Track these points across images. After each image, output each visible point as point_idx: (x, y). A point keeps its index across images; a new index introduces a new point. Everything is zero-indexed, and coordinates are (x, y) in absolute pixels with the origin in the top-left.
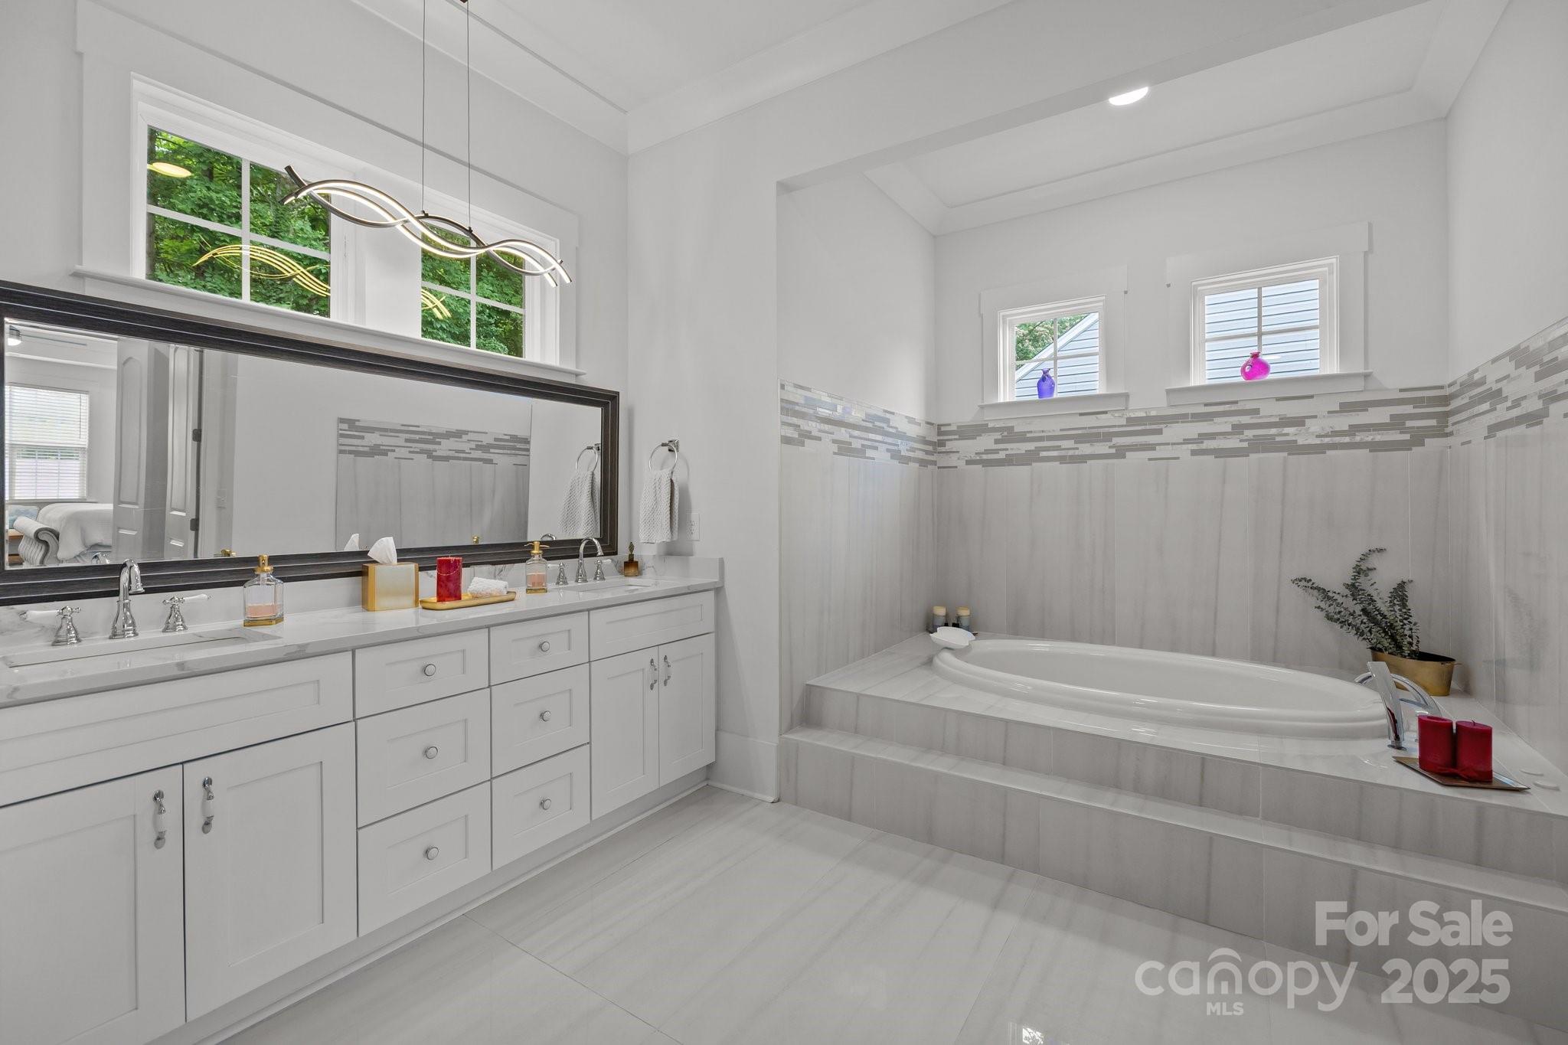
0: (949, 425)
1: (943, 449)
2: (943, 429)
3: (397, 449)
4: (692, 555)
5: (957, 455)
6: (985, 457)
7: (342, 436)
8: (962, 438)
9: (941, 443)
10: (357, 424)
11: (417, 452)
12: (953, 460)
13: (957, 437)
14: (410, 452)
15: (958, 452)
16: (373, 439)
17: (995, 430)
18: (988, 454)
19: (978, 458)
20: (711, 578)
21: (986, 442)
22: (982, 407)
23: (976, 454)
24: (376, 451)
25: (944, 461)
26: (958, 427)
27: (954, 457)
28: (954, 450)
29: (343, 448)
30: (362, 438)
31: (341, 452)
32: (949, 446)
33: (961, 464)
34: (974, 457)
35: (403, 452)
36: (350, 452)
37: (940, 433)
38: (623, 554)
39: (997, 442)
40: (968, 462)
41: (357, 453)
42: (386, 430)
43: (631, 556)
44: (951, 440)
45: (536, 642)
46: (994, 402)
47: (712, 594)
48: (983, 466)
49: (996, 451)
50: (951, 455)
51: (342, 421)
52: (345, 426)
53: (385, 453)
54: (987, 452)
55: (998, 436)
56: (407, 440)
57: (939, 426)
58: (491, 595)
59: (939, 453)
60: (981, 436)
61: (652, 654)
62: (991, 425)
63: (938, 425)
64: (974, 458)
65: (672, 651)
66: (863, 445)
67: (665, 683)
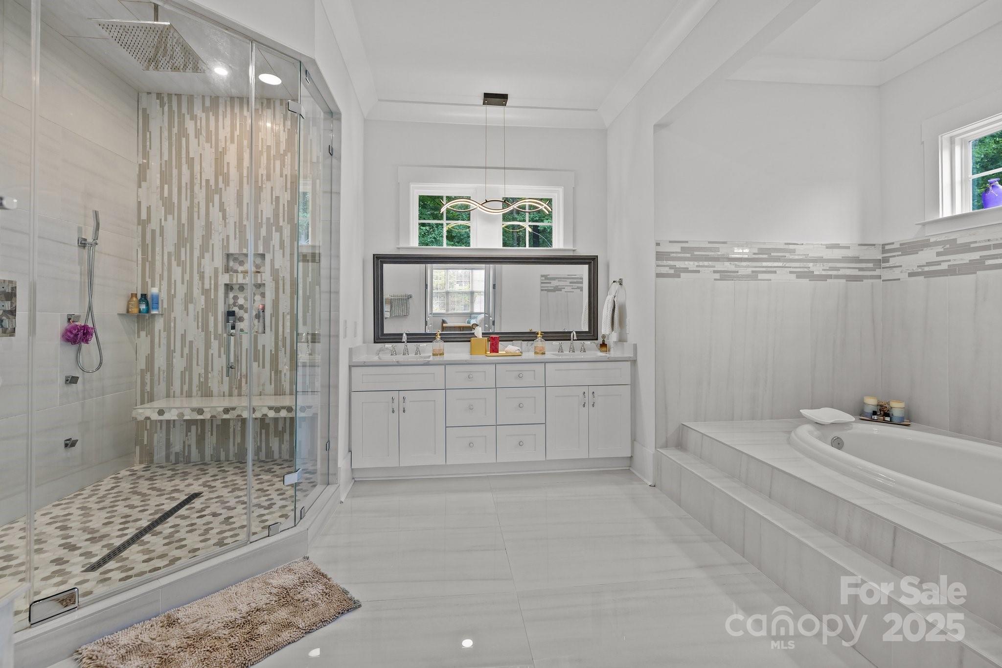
0: (893, 243)
1: (887, 265)
2: (887, 247)
3: (566, 287)
4: (626, 342)
5: (900, 269)
6: (926, 269)
7: (542, 283)
8: (905, 253)
9: (886, 260)
10: (548, 276)
11: (576, 288)
12: (896, 273)
13: (900, 253)
14: (572, 288)
15: (901, 266)
16: (555, 283)
17: (937, 244)
18: (928, 266)
19: (920, 270)
20: (629, 354)
21: (927, 255)
22: (924, 225)
23: (918, 266)
24: (557, 289)
25: (887, 274)
26: (901, 245)
27: (898, 271)
28: (897, 265)
29: (543, 288)
30: (550, 283)
31: (542, 290)
32: (893, 262)
33: (904, 276)
34: (916, 269)
35: (568, 289)
36: (546, 290)
37: (884, 251)
38: (600, 341)
39: (939, 254)
40: (911, 275)
41: (548, 291)
42: (561, 278)
43: (604, 341)
44: (894, 256)
45: (518, 373)
46: (936, 218)
47: (629, 363)
48: (925, 277)
49: (938, 263)
50: (895, 269)
51: (542, 276)
52: (544, 278)
53: (560, 290)
54: (929, 264)
55: (940, 249)
56: (571, 283)
57: (884, 245)
58: (511, 353)
59: (883, 268)
60: (922, 250)
61: (585, 389)
62: (932, 240)
63: (882, 245)
64: (916, 271)
65: (599, 391)
66: (753, 272)
67: (593, 405)
